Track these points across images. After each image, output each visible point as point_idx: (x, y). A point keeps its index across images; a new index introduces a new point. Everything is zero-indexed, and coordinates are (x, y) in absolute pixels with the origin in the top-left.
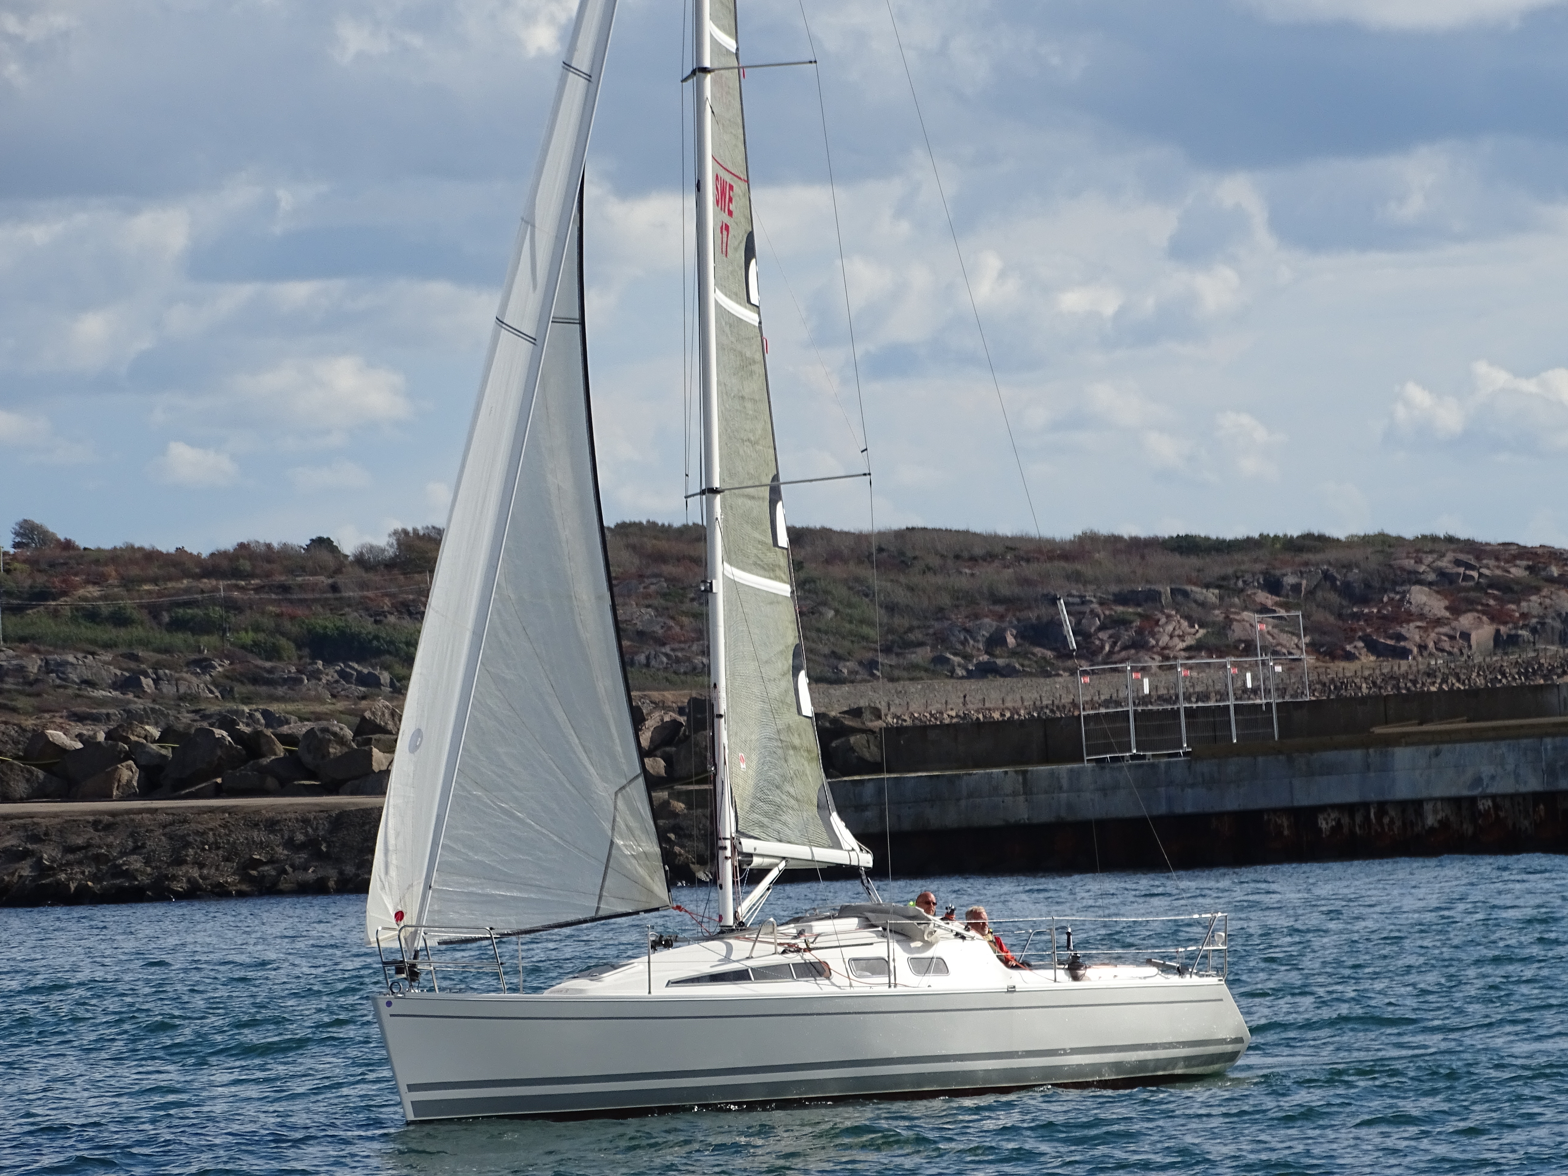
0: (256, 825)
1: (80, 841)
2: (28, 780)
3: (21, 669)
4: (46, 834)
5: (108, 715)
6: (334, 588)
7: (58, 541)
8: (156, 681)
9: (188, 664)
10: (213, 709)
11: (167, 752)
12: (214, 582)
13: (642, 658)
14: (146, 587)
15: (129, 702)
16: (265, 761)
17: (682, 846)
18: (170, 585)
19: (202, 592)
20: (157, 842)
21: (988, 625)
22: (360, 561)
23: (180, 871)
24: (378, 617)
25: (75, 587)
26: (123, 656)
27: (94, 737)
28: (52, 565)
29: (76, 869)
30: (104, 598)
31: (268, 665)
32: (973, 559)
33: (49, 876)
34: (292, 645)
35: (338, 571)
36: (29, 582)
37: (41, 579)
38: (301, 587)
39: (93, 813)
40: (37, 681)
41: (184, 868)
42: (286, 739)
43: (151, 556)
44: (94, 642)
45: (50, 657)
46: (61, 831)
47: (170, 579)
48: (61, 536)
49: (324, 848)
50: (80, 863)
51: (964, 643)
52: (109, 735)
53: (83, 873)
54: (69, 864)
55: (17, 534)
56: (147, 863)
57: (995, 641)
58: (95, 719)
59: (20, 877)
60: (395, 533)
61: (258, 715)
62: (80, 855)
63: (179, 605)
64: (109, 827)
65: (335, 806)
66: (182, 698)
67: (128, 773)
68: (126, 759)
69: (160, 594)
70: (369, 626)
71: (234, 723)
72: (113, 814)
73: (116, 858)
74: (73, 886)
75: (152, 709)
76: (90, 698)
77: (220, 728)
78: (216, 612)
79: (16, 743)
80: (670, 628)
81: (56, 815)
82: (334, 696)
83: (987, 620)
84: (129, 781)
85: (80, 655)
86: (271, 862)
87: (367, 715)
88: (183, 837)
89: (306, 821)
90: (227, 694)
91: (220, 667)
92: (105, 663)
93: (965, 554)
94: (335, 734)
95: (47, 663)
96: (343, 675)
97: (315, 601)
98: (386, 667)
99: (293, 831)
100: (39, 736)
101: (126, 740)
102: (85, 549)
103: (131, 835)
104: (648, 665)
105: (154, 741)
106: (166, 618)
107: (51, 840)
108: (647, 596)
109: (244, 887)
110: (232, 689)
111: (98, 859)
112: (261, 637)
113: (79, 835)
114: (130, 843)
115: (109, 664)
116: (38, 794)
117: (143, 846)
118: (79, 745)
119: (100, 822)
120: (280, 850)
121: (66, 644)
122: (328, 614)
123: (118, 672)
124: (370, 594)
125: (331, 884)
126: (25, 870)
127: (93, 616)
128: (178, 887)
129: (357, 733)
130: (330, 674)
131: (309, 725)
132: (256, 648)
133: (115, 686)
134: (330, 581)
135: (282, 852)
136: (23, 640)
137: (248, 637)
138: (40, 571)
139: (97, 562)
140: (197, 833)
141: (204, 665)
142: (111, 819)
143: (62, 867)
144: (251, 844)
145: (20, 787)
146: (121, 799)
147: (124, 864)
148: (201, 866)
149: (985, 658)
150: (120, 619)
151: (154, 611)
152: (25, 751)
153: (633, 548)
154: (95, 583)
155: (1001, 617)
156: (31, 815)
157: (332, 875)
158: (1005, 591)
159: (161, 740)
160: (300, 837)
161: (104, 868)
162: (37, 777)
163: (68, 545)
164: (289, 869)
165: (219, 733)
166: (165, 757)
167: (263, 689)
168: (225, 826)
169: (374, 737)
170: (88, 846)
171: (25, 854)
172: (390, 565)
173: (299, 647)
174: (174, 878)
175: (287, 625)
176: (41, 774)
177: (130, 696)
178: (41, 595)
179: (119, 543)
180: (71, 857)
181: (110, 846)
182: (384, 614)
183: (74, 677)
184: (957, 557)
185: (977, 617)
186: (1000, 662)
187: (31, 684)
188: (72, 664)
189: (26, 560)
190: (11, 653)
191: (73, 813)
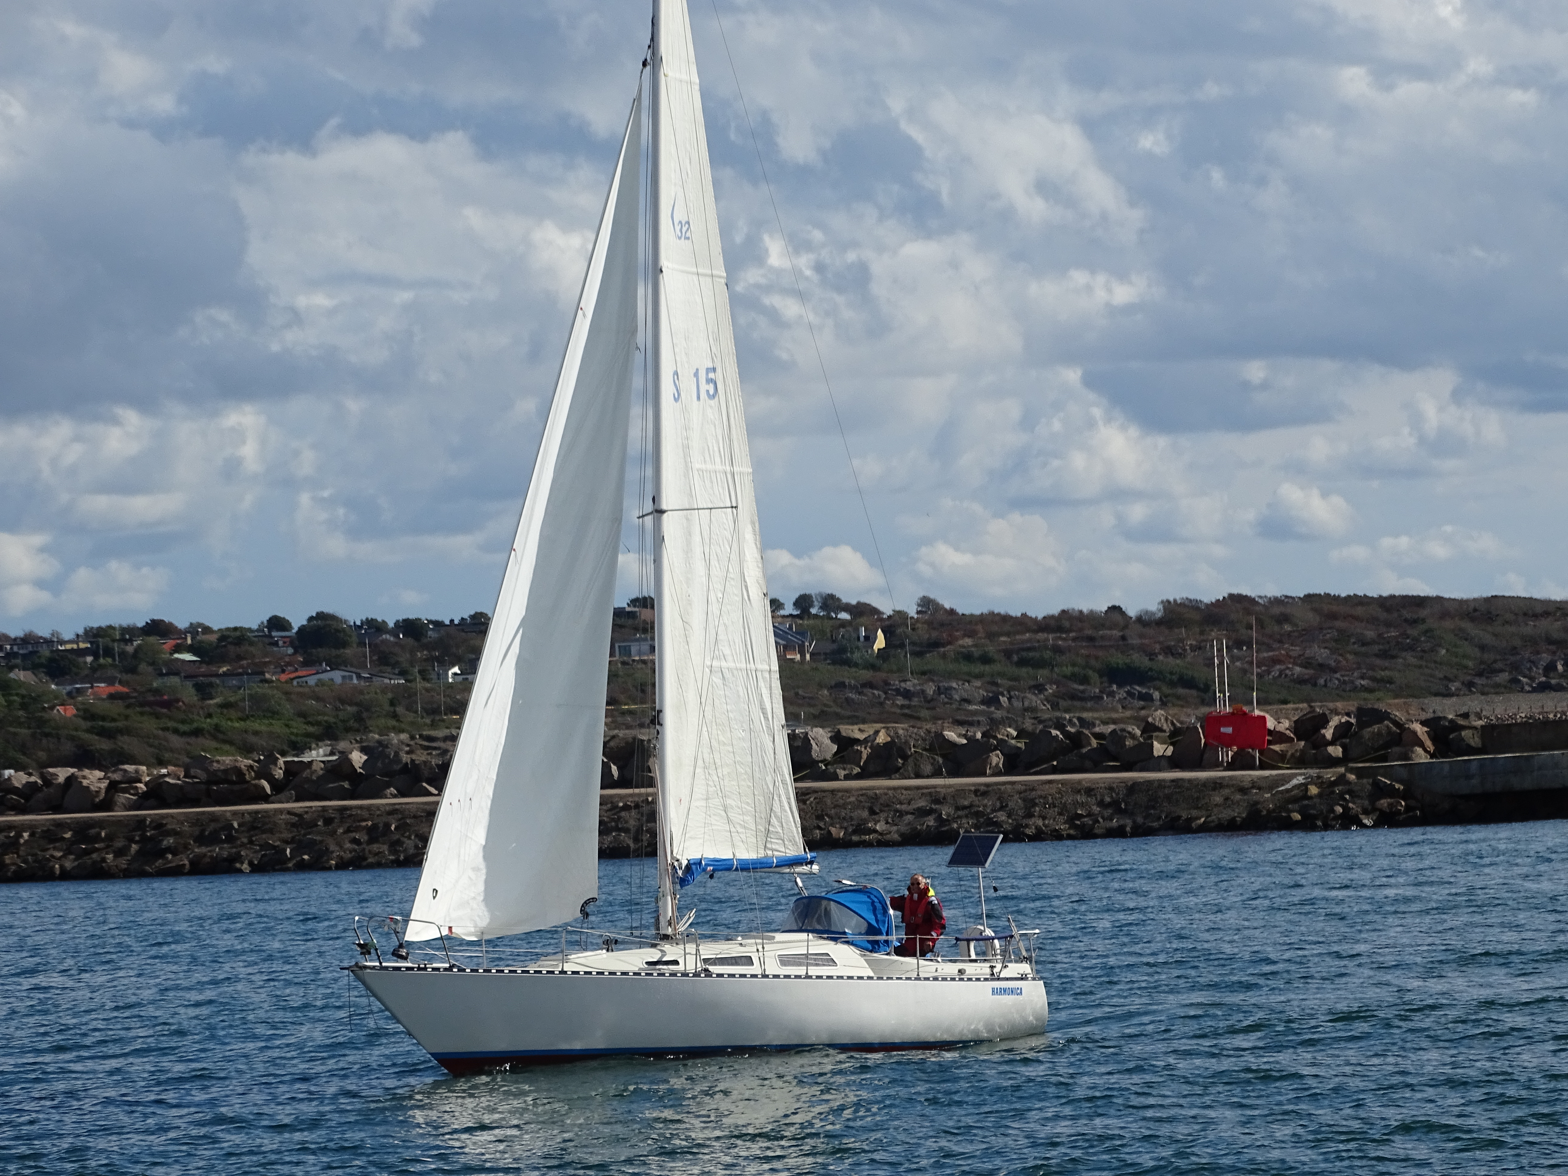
0: (1079, 792)
1: (966, 803)
2: (931, 765)
3: (923, 691)
4: (944, 798)
5: (979, 722)
6: (1123, 638)
7: (946, 610)
8: (1009, 699)
9: (1030, 688)
10: (1046, 716)
11: (1021, 745)
12: (1046, 635)
13: (1321, 681)
14: (1003, 639)
15: (992, 713)
16: (1084, 750)
17: (1354, 803)
18: (1018, 637)
19: (1038, 641)
20: (1016, 803)
21: (1546, 658)
22: (1139, 619)
23: (1031, 822)
24: (1152, 656)
25: (957, 639)
26: (989, 683)
27: (974, 736)
28: (942, 625)
29: (964, 821)
30: (975, 646)
31: (1081, 688)
32: (1536, 616)
33: (946, 826)
34: (1096, 675)
35: (1126, 627)
36: (927, 636)
37: (935, 634)
38: (1102, 637)
39: (974, 785)
40: (932, 700)
41: (1033, 820)
42: (1098, 736)
43: (1005, 619)
44: (969, 674)
45: (941, 684)
46: (953, 796)
47: (1019, 633)
48: (947, 606)
49: (1123, 806)
50: (967, 816)
51: (1530, 669)
52: (983, 735)
53: (968, 823)
54: (960, 817)
55: (919, 605)
56: (1009, 816)
57: (1550, 668)
58: (971, 724)
59: (928, 826)
60: (1162, 602)
61: (1075, 720)
62: (966, 812)
63: (1023, 650)
64: (984, 794)
65: (1130, 779)
66: (1026, 710)
67: (997, 759)
68: (996, 749)
69: (1011, 643)
70: (1146, 662)
71: (1064, 726)
72: (987, 785)
73: (989, 814)
74: (962, 832)
75: (1007, 718)
76: (965, 710)
77: (1056, 728)
78: (1048, 654)
79: (924, 740)
80: (1339, 662)
81: (950, 786)
82: (1123, 707)
83: (1544, 655)
84: (997, 764)
85: (960, 683)
86: (1089, 815)
87: (1150, 720)
88: (1033, 800)
89: (1111, 789)
90: (1055, 706)
91: (1050, 690)
92: (977, 687)
93: (1530, 612)
94: (1129, 733)
95: (939, 688)
96: (1129, 693)
97: (1111, 646)
98: (1157, 689)
99: (1103, 796)
100: (940, 736)
101: (995, 738)
102: (963, 614)
103: (999, 799)
104: (1325, 686)
105: (1013, 738)
106: (1015, 658)
107: (947, 802)
108: (1324, 641)
109: (1072, 832)
110: (1058, 704)
111: (978, 814)
112: (1076, 669)
113: (965, 799)
114: (998, 804)
115: (979, 688)
116: (940, 772)
117: (1007, 805)
118: (965, 741)
119: (979, 790)
120: (1094, 807)
121: (951, 675)
122: (1120, 655)
123: (985, 694)
124: (1146, 641)
125: (1128, 829)
126: (931, 821)
127: (968, 657)
128: (1028, 831)
129: (1143, 732)
130: (1122, 694)
131: (1112, 727)
132: (1073, 677)
133: (983, 702)
134: (1121, 634)
135: (1096, 809)
136: (924, 673)
137: (1068, 670)
138: (934, 629)
139: (970, 622)
140: (1040, 797)
141: (1039, 688)
142: (986, 789)
143: (954, 820)
144: (1076, 804)
145: (928, 768)
146: (993, 775)
147: (994, 817)
148: (1044, 818)
149: (1543, 679)
150: (986, 660)
151: (1008, 654)
152: (931, 745)
153: (1315, 610)
154: (969, 637)
155: (1554, 653)
156: (934, 787)
157: (1128, 823)
158: (1556, 635)
159: (1017, 737)
160: (1108, 799)
161: (982, 820)
162: (938, 762)
163: (952, 612)
164: (1101, 820)
165: (1055, 732)
166: (1020, 748)
167: (1077, 704)
168: (1059, 793)
169: (1155, 734)
170: (971, 806)
171: (930, 812)
172: (1160, 623)
173: (1101, 676)
174: (1027, 826)
175: (1093, 662)
176: (940, 760)
177: (993, 709)
178: (935, 645)
179: (985, 611)
180: (960, 813)
181: (985, 806)
182: (1156, 655)
183: (957, 697)
184: (1525, 614)
185: (1538, 653)
186: (1553, 682)
187: (929, 702)
188: (955, 689)
189: (925, 622)
190: (916, 681)
191: (961, 785)
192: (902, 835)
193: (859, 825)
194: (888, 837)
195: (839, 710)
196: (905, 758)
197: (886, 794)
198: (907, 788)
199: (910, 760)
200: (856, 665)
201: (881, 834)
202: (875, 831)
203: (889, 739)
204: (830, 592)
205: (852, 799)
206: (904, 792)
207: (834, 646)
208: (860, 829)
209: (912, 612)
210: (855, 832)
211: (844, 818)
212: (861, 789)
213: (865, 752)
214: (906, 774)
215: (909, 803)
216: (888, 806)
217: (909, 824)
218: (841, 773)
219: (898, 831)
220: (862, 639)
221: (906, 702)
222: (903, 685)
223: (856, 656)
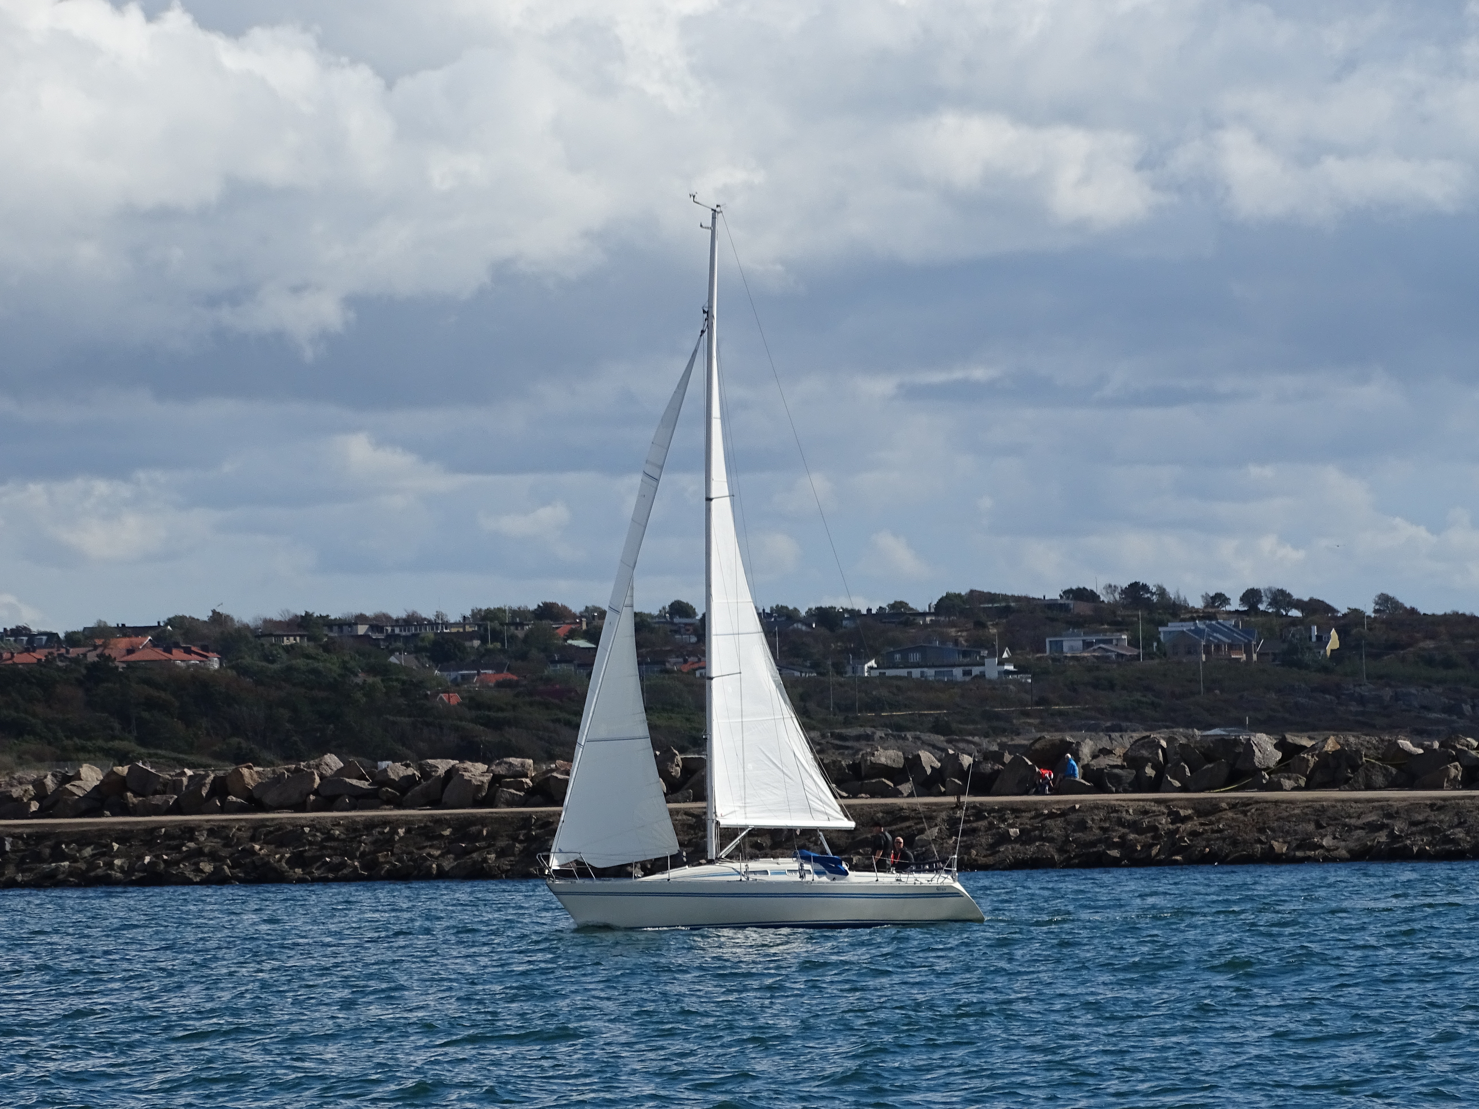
1: (1420, 818)
2: (1384, 776)
3: (1379, 697)
5: (1437, 731)
7: (1405, 609)
8: (1473, 707)
14: (1467, 642)
15: (1453, 721)
25: (1418, 641)
26: (1450, 689)
27: (1432, 746)
28: (1402, 625)
29: (1418, 838)
30: (1437, 648)
33: (1399, 842)
36: (1385, 637)
37: (1394, 635)
39: (1430, 798)
40: (1389, 706)
43: (1470, 620)
44: (1430, 679)
45: (1399, 690)
46: (1406, 810)
48: (1408, 605)
50: (1421, 833)
52: (1442, 745)
53: (1423, 840)
54: (1413, 834)
55: (1377, 603)
56: (1468, 833)
58: (1429, 733)
59: (1378, 842)
62: (1420, 828)
64: (1441, 808)
67: (1455, 771)
68: (1454, 760)
72: (1444, 799)
73: (1445, 830)
74: (1415, 849)
75: (1469, 727)
76: (1425, 718)
79: (1376, 748)
81: (1404, 800)
84: (1456, 777)
85: (1420, 688)
92: (1438, 694)
95: (1396, 694)
100: (1394, 745)
101: (1454, 748)
102: (1424, 614)
103: (1457, 814)
105: (1474, 749)
107: (1400, 817)
111: (1433, 831)
113: (1420, 814)
114: (1456, 820)
115: (1440, 694)
116: (1393, 784)
117: (1465, 822)
118: (1421, 751)
119: (1435, 804)
121: (1410, 680)
123: (1446, 701)
126: (1382, 837)
127: (1430, 662)
133: (1445, 710)
136: (1380, 677)
138: (1393, 629)
139: (1433, 623)
142: (1443, 803)
143: (1408, 836)
145: (1380, 780)
146: (1451, 788)
147: (1451, 834)
150: (1448, 664)
151: (1472, 658)
152: (1384, 754)
154: (1431, 639)
156: (1387, 800)
161: (1438, 837)
162: (1391, 773)
163: (1413, 611)
170: (1426, 821)
176: (1394, 771)
177: (1454, 717)
178: (1394, 646)
179: (1449, 611)
180: (1414, 829)
181: (1441, 822)
183: (1416, 704)
187: (1385, 708)
188: (1414, 695)
189: (1383, 622)
190: (1371, 686)
191: (1415, 798)
192: (1350, 851)
193: (1304, 840)
194: (1335, 853)
195: (1287, 715)
196: (1355, 768)
197: (1334, 806)
198: (1357, 801)
199: (1361, 771)
200: (1307, 667)
201: (1328, 850)
202: (1322, 847)
203: (1339, 747)
204: (1280, 588)
205: (1297, 811)
206: (1354, 805)
207: (1285, 646)
208: (1305, 843)
209: (1369, 609)
210: (1299, 847)
211: (1288, 832)
212: (1307, 801)
213: (1312, 760)
214: (1356, 785)
215: (1359, 817)
216: (1336, 819)
217: (1358, 839)
218: (1287, 783)
219: (1346, 848)
220: (1314, 639)
221: (1360, 709)
222: (1358, 689)
223: (1307, 657)
